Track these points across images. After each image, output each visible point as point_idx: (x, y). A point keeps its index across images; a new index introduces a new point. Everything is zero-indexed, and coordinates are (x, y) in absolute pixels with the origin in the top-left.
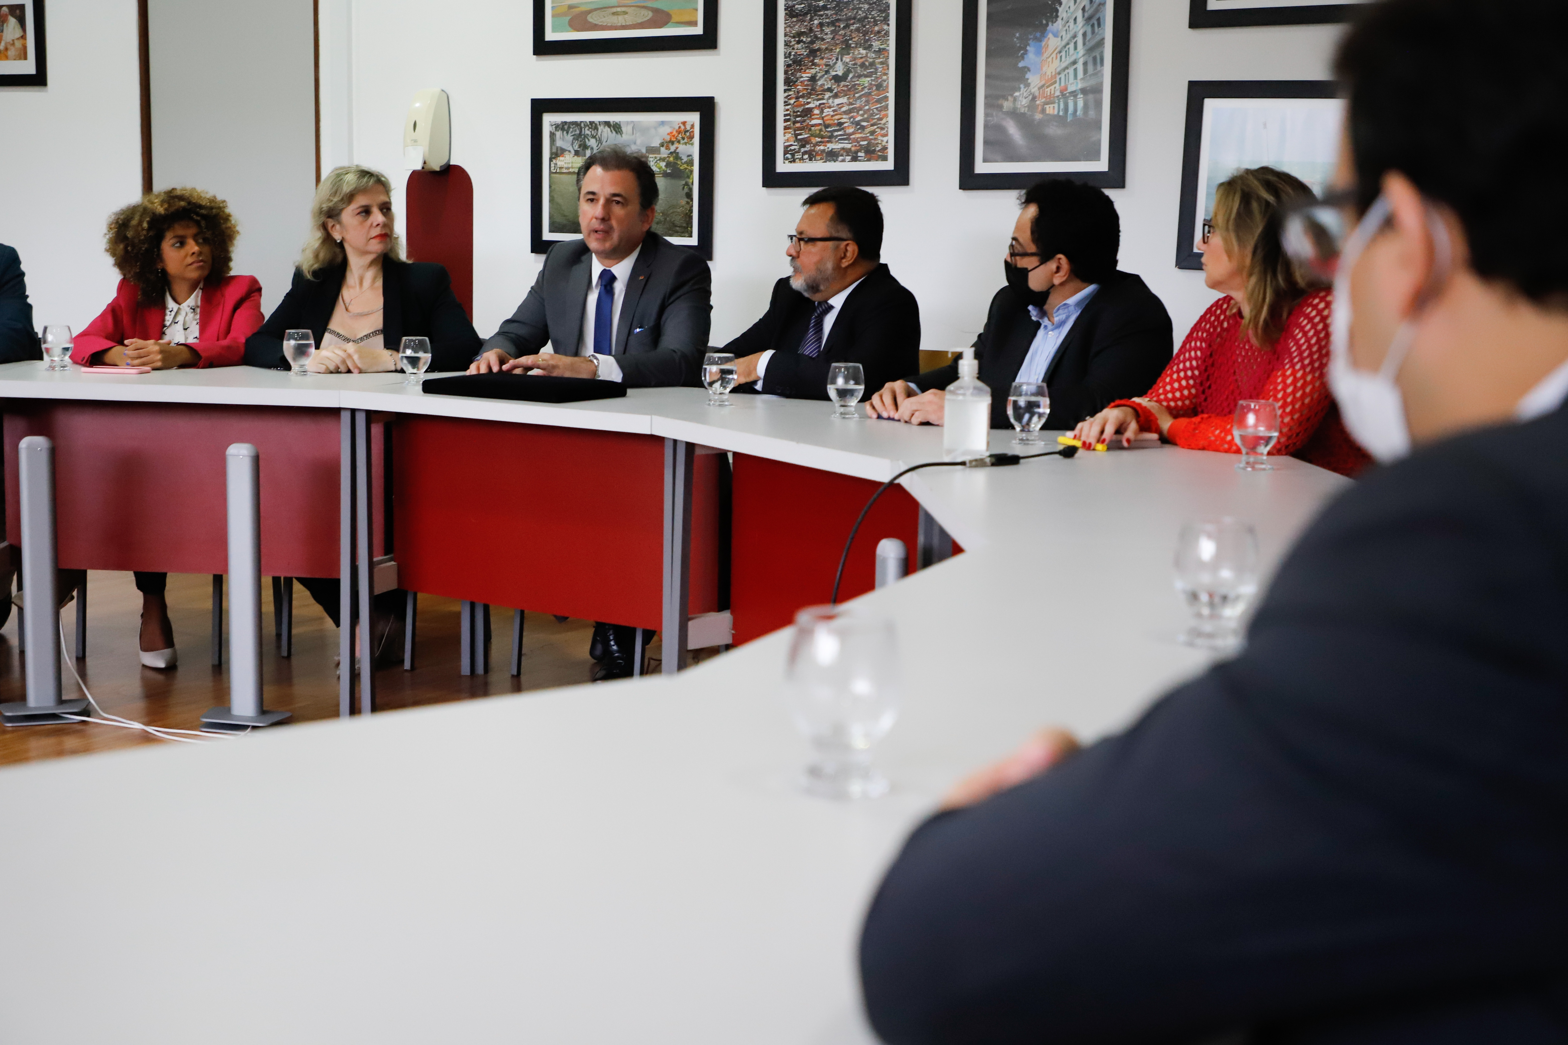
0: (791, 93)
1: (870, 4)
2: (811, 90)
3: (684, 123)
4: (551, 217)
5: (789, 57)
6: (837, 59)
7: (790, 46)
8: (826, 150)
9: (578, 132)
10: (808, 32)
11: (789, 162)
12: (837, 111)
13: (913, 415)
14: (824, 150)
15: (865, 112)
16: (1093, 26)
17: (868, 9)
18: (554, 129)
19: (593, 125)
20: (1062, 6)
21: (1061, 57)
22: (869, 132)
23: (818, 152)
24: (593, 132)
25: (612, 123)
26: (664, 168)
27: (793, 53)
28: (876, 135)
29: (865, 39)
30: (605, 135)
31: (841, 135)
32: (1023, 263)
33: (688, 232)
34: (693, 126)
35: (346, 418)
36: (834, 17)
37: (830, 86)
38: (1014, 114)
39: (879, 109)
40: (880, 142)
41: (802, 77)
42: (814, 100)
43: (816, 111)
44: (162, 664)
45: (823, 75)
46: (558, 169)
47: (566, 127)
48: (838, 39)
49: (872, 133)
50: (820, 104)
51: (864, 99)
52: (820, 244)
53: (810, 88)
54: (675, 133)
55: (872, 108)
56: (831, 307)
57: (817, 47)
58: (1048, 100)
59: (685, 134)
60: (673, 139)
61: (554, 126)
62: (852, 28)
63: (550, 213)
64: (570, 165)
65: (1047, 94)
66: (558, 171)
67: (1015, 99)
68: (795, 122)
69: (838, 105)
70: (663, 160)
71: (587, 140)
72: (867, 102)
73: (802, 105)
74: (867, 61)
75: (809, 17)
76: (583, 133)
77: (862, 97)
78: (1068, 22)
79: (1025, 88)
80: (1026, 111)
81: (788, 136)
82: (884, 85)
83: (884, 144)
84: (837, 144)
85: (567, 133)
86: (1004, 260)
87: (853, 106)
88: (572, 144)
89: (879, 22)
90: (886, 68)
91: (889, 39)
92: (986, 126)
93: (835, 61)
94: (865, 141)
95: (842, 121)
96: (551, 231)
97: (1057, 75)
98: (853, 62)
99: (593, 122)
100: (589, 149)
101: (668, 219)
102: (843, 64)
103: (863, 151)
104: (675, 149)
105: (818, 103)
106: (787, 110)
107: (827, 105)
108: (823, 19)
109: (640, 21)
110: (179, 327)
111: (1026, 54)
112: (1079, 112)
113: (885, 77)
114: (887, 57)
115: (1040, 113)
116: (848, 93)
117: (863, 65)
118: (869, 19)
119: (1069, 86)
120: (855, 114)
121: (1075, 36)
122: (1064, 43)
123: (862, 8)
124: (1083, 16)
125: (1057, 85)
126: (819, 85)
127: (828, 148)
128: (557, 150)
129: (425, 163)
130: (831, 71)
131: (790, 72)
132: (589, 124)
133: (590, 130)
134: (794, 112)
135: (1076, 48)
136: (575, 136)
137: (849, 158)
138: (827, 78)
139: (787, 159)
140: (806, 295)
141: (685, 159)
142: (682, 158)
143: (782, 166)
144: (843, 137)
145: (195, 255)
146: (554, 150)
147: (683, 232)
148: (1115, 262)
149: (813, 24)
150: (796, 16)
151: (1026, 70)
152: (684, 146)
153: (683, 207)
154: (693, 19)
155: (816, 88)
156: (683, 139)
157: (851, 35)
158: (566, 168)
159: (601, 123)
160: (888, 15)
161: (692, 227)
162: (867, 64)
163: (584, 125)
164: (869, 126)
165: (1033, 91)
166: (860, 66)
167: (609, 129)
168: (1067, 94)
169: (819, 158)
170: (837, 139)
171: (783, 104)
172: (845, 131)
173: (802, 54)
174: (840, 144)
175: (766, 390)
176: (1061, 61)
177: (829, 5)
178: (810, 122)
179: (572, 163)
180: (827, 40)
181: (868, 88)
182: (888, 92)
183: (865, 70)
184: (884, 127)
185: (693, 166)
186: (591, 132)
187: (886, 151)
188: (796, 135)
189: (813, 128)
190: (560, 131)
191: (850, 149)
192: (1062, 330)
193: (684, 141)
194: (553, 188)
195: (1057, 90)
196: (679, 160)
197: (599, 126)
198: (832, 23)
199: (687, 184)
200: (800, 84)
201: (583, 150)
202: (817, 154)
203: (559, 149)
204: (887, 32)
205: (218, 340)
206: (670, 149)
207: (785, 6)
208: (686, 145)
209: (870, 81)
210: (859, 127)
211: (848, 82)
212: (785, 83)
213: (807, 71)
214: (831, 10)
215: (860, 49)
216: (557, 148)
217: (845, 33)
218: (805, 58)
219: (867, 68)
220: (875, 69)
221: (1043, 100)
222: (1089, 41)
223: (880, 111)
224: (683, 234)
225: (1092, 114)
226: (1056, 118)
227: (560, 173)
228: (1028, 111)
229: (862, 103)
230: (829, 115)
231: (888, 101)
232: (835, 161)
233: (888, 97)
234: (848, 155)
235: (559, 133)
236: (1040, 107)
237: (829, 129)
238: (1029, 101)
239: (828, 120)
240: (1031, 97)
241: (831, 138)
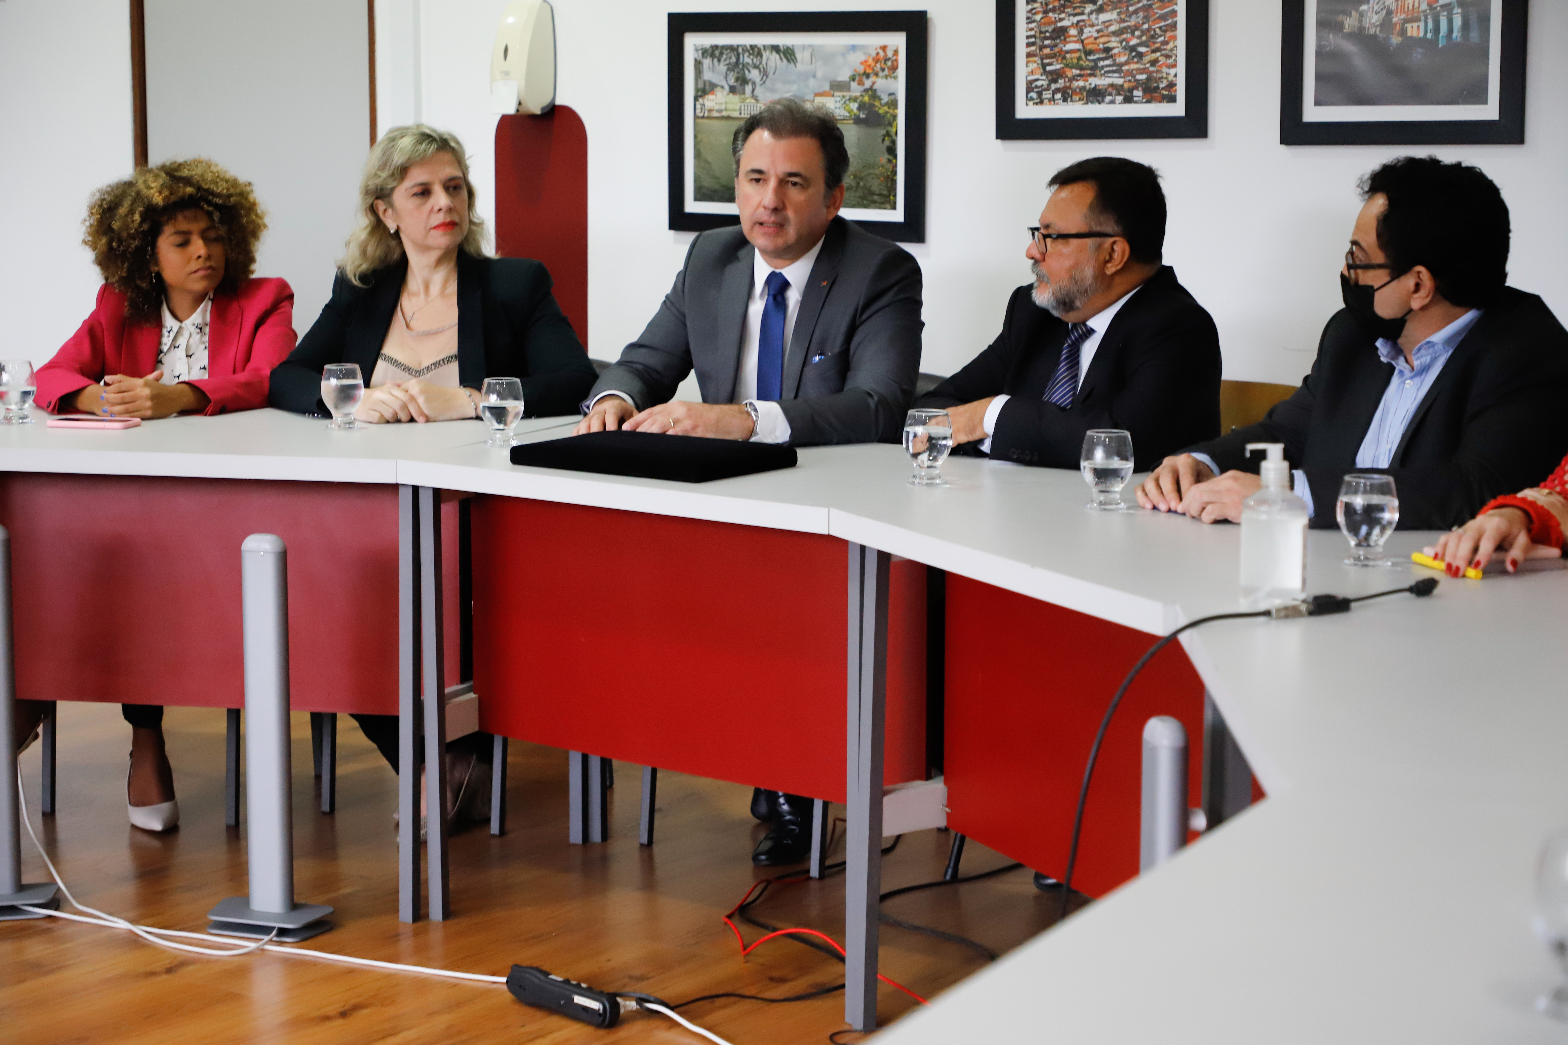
0: (1036, 5)
2: (1065, 1)
3: (884, 48)
4: (697, 180)
8: (1088, 87)
9: (734, 60)
11: (1034, 103)
12: (1102, 31)
13: (1204, 509)
14: (1084, 87)
15: (1143, 33)
18: (700, 55)
19: (755, 51)
22: (1148, 62)
23: (1075, 90)
24: (755, 60)
25: (782, 48)
26: (855, 111)
28: (1159, 66)
30: (772, 64)
31: (1108, 66)
32: (1368, 278)
34: (896, 52)
35: (405, 499)
38: (1360, 36)
39: (1164, 28)
40: (1165, 75)
42: (1069, 16)
43: (1073, 32)
44: (158, 826)
46: (706, 112)
47: (717, 53)
49: (1154, 63)
50: (1078, 22)
51: (1141, 14)
52: (1075, 242)
54: (871, 61)
55: (1153, 27)
56: (1091, 332)
58: (1410, 16)
59: (885, 63)
60: (869, 71)
61: (700, 52)
63: (695, 174)
64: (723, 107)
65: (1408, 8)
66: (706, 115)
67: (1361, 15)
68: (1041, 48)
69: (1104, 22)
70: (855, 99)
71: (746, 72)
72: (1146, 19)
73: (1052, 23)
76: (741, 61)
77: (1139, 11)
80: (1378, 33)
81: (1033, 66)
83: (1171, 78)
84: (1103, 78)
85: (719, 60)
86: (1339, 274)
87: (1126, 24)
88: (726, 78)
92: (1319, 54)
94: (1142, 74)
95: (1110, 45)
96: (696, 199)
99: (756, 46)
100: (750, 84)
101: (862, 184)
103: (1140, 89)
104: (871, 84)
105: (1075, 20)
106: (1031, 29)
107: (1088, 23)
110: (181, 353)
112: (1456, 34)
115: (1398, 35)
116: (1119, 5)
120: (1129, 36)
127: (1090, 84)
128: (705, 86)
129: (520, 104)
132: (749, 48)
133: (752, 57)
134: (1041, 32)
136: (730, 66)
137: (1120, 98)
139: (1032, 99)
140: (1055, 313)
141: (885, 99)
142: (882, 97)
143: (1024, 110)
144: (1111, 69)
145: (201, 260)
146: (701, 85)
147: (883, 203)
148: (1504, 276)
152: (884, 80)
153: (883, 166)
156: (883, 70)
158: (717, 111)
159: (766, 47)
161: (895, 196)
163: (743, 50)
164: (1149, 53)
165: (1387, 3)
167: (777, 57)
168: (1439, 8)
169: (1078, 99)
170: (1103, 72)
171: (1024, 21)
172: (1115, 60)
174: (1106, 79)
175: (995, 454)
178: (1065, 46)
179: (726, 103)
182: (1176, 4)
184: (1170, 54)
185: (897, 109)
186: (753, 60)
187: (1174, 89)
188: (1044, 66)
189: (1068, 56)
190: (709, 58)
191: (1122, 86)
192: (1425, 377)
193: (884, 74)
194: (699, 137)
196: (877, 100)
197: (763, 52)
199: (888, 134)
201: (741, 85)
202: (1074, 92)
203: (707, 85)
205: (234, 372)
206: (863, 84)
208: (887, 79)
210: (1134, 54)
216: (705, 82)
221: (1403, 16)
223: (1165, 31)
224: (883, 206)
225: (1474, 36)
226: (1421, 42)
227: (709, 118)
228: (1380, 31)
229: (1139, 19)
230: (1091, 36)
231: (1176, 16)
232: (1100, 103)
233: (1176, 11)
234: (1119, 94)
235: (707, 62)
236: (1398, 25)
237: (1092, 57)
238: (1381, 18)
239: (1089, 44)
240: (1384, 12)
241: (1094, 70)
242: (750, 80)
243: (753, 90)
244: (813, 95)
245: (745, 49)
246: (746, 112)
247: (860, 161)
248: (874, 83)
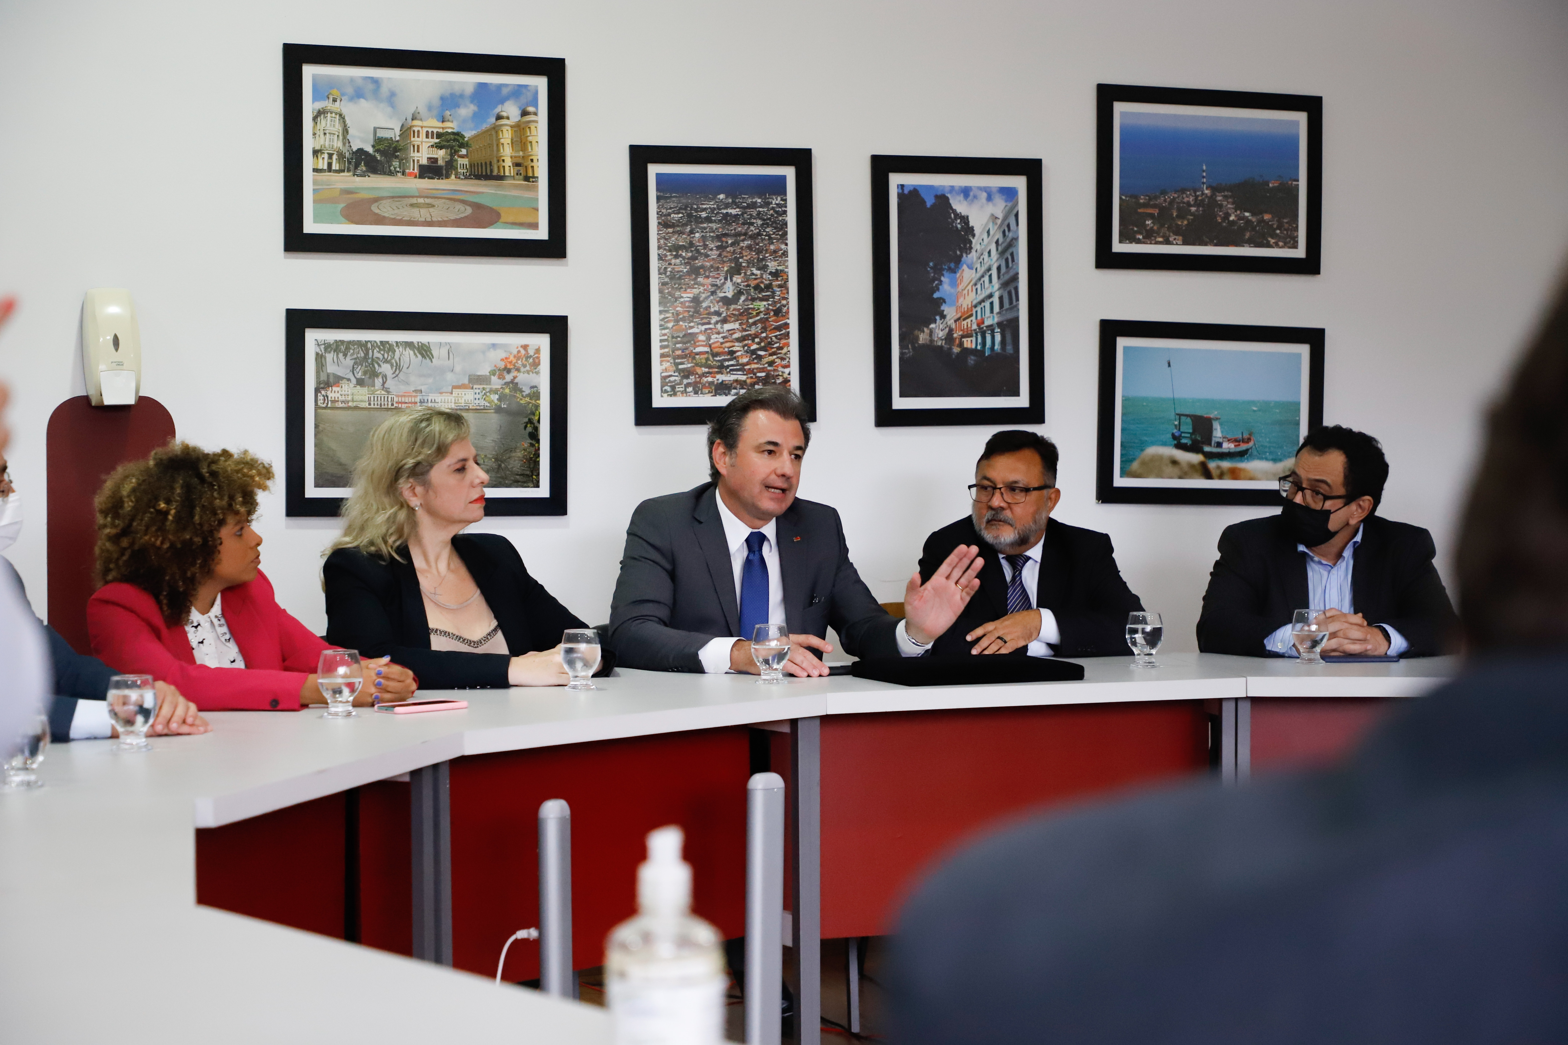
0: (668, 315)
1: (764, 220)
2: (694, 312)
3: (525, 347)
5: (665, 274)
6: (726, 279)
7: (666, 261)
8: (716, 382)
9: (362, 355)
10: (687, 245)
11: (668, 395)
12: (727, 338)
14: (713, 382)
15: (762, 340)
16: (1007, 260)
17: (762, 225)
18: (324, 350)
19: (386, 347)
20: (976, 238)
21: (977, 289)
22: (766, 363)
23: (705, 384)
24: (386, 356)
25: (417, 346)
26: (496, 401)
27: (669, 269)
28: (775, 366)
29: (759, 258)
30: (405, 360)
31: (732, 365)
32: (1327, 505)
33: (532, 481)
34: (538, 351)
36: (720, 231)
37: (717, 309)
38: (929, 347)
39: (779, 337)
40: (780, 374)
41: (682, 297)
42: (698, 324)
43: (701, 338)
45: (709, 297)
46: (330, 402)
48: (726, 257)
49: (771, 363)
50: (706, 329)
51: (760, 326)
52: (1035, 493)
53: (692, 310)
54: (512, 358)
55: (770, 336)
56: (1027, 560)
57: (700, 264)
58: (965, 333)
59: (526, 360)
60: (509, 367)
61: (323, 346)
62: (742, 245)
64: (350, 398)
65: (964, 327)
66: (329, 405)
67: (931, 332)
68: (675, 350)
69: (729, 331)
70: (495, 392)
71: (376, 366)
72: (764, 329)
73: (683, 330)
74: (762, 282)
75: (688, 229)
76: (370, 356)
77: (757, 322)
78: (982, 254)
79: (941, 319)
80: (943, 344)
81: (666, 365)
82: (784, 311)
83: (785, 375)
84: (729, 375)
85: (345, 355)
87: (747, 333)
88: (353, 372)
89: (775, 241)
90: (785, 291)
91: (787, 260)
92: (902, 359)
93: (723, 281)
94: (762, 372)
95: (734, 349)
96: (317, 485)
97: (973, 308)
98: (746, 283)
99: (387, 342)
100: (380, 377)
102: (734, 284)
103: (760, 384)
104: (512, 378)
105: (703, 328)
107: (715, 331)
108: (706, 232)
109: (453, 217)
111: (941, 284)
112: (997, 347)
113: (784, 302)
114: (787, 280)
115: (957, 347)
116: (740, 317)
117: (757, 288)
118: (763, 237)
119: (986, 320)
120: (750, 342)
121: (989, 269)
122: (979, 275)
123: (754, 223)
124: (997, 250)
125: (973, 318)
126: (703, 307)
127: (718, 380)
128: (328, 378)
130: (718, 291)
131: (667, 291)
132: (380, 344)
133: (382, 352)
134: (673, 337)
135: (990, 281)
136: (358, 360)
138: (714, 299)
139: (666, 391)
141: (527, 391)
142: (524, 390)
143: (659, 400)
144: (735, 368)
146: (323, 377)
147: (524, 482)
149: (694, 237)
150: (673, 226)
151: (941, 301)
152: (526, 375)
154: (530, 220)
155: (700, 311)
156: (525, 366)
157: (741, 253)
158: (342, 402)
159: (399, 344)
160: (785, 234)
161: (538, 475)
162: (762, 286)
163: (372, 346)
164: (767, 356)
165: (949, 323)
166: (752, 287)
167: (411, 352)
168: (984, 328)
169: (707, 392)
170: (728, 370)
171: (658, 328)
172: (738, 361)
173: (681, 271)
174: (732, 376)
176: (977, 293)
177: (713, 217)
178: (695, 349)
179: (353, 395)
180: (713, 257)
181: (764, 313)
182: (788, 319)
183: (760, 293)
184: (784, 357)
185: (539, 399)
186: (383, 355)
187: (788, 384)
188: (677, 364)
189: (698, 357)
190: (332, 352)
191: (745, 381)
193: (525, 369)
195: (974, 323)
196: (518, 392)
197: (396, 349)
198: (719, 238)
199: (530, 421)
200: (680, 305)
201: (370, 378)
202: (704, 386)
203: (331, 377)
204: (785, 251)
206: (504, 378)
207: (657, 214)
208: (529, 374)
209: (767, 306)
210: (754, 356)
211: (740, 305)
212: (660, 303)
213: (689, 290)
214: (716, 223)
215: (752, 269)
216: (328, 375)
217: (734, 250)
218: (684, 276)
219: (762, 290)
220: (771, 292)
221: (961, 333)
222: (1003, 275)
223: (780, 339)
224: (525, 485)
225: (1009, 349)
226: (974, 352)
227: (332, 408)
228: (945, 344)
229: (758, 329)
230: (718, 342)
231: (789, 328)
232: (726, 395)
233: (789, 324)
234: (743, 388)
235: (330, 357)
236: (957, 340)
237: (718, 358)
238: (946, 334)
239: (716, 347)
240: (947, 329)
241: (721, 368)
242: (380, 373)
243: (384, 383)
244: (451, 387)
245: (374, 344)
246: (376, 403)
247: (502, 446)
248: (515, 378)
